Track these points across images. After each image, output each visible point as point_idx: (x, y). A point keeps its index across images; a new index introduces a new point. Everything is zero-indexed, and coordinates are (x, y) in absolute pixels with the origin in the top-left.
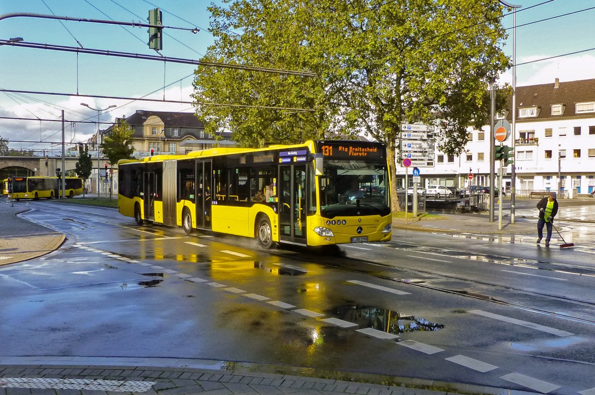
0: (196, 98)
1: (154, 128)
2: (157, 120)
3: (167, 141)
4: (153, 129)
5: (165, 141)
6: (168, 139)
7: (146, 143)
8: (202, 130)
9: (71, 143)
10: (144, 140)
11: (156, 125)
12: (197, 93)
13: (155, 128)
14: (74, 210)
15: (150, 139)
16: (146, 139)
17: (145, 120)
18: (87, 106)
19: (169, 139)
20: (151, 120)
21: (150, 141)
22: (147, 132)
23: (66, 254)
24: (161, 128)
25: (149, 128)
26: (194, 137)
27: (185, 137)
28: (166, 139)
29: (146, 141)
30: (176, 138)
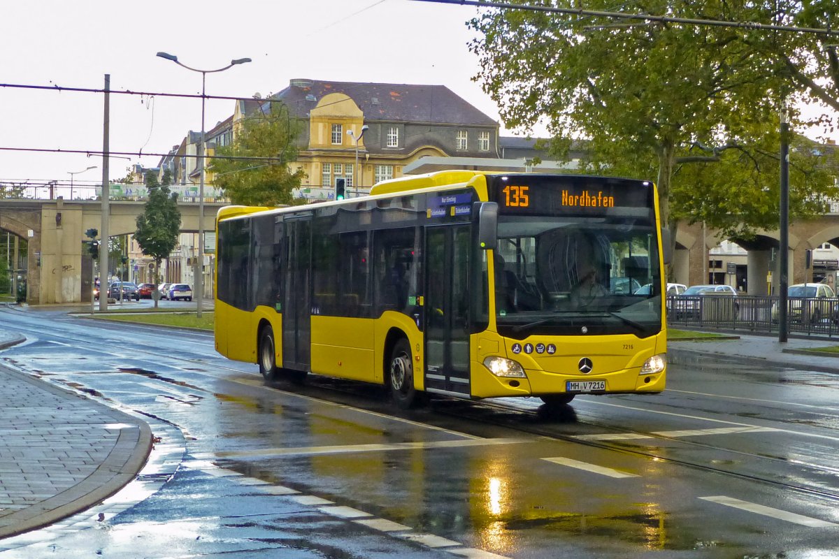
1: (336, 124)
2: (349, 107)
3: (370, 159)
4: (334, 129)
5: (365, 158)
7: (314, 165)
8: (464, 131)
9: (140, 154)
10: (311, 157)
11: (341, 118)
13: (339, 126)
15: (327, 155)
16: (314, 153)
17: (313, 105)
18: (175, 59)
19: (374, 155)
20: (330, 105)
21: (324, 160)
22: (319, 136)
24: (354, 126)
25: (325, 126)
26: (442, 151)
27: (417, 149)
28: (368, 156)
29: (315, 159)
30: (393, 151)
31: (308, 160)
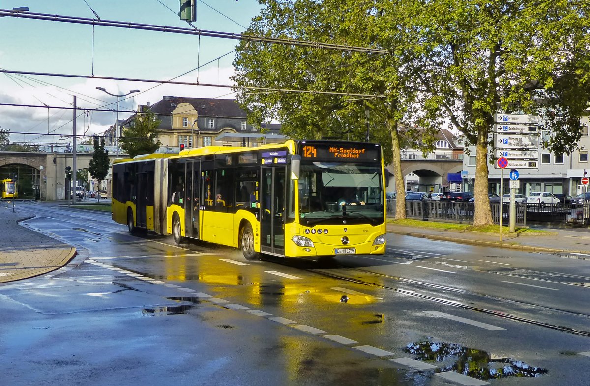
0: (237, 81)
1: (184, 118)
2: (189, 108)
3: (200, 134)
4: (184, 120)
5: (198, 134)
6: (202, 132)
7: (174, 136)
8: (245, 121)
9: (84, 136)
10: (173, 133)
11: (187, 114)
12: (238, 75)
13: (186, 118)
14: (86, 217)
15: (180, 132)
16: (174, 131)
17: (174, 108)
18: (104, 90)
20: (182, 108)
21: (180, 134)
22: (176, 122)
23: (75, 271)
24: (193, 118)
25: (179, 118)
26: (234, 130)
27: (223, 129)
28: (199, 132)
29: (175, 134)
30: (212, 130)
31: (172, 134)
